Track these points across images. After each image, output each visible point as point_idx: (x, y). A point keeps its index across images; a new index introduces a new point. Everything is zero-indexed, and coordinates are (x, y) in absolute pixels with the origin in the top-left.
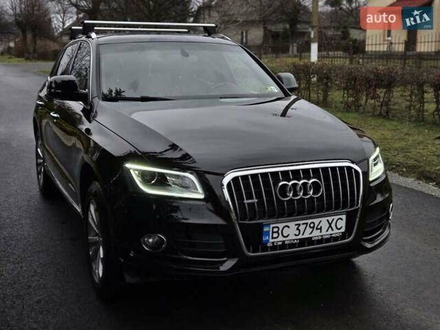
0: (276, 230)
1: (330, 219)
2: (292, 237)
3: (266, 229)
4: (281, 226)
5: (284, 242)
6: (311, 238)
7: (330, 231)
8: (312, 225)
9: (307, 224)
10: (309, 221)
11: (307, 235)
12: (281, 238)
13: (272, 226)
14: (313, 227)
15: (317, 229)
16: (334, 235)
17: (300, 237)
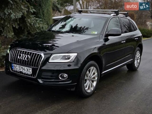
0: (14, 66)
1: (27, 68)
2: (18, 70)
3: (12, 65)
4: (16, 65)
5: (16, 70)
6: (22, 72)
7: (27, 72)
8: (23, 68)
9: (21, 67)
10: (22, 67)
11: (21, 71)
12: (16, 69)
13: (14, 64)
14: (23, 69)
15: (24, 70)
16: (28, 74)
17: (20, 70)
